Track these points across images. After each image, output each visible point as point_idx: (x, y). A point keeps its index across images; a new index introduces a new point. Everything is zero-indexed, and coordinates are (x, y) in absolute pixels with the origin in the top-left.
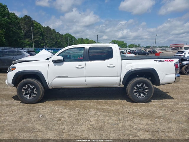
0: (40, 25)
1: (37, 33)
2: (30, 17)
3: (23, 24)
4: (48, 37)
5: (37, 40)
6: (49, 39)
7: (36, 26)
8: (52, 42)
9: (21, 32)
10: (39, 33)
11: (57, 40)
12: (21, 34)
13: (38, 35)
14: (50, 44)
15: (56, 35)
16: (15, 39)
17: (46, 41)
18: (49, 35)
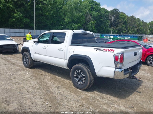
0: (125, 15)
1: (121, 22)
2: (117, 9)
3: (111, 16)
4: (131, 25)
5: (120, 28)
6: (131, 27)
7: (121, 16)
8: (134, 29)
9: (107, 22)
10: (123, 22)
11: (140, 28)
12: (107, 23)
13: (121, 23)
14: (132, 31)
15: (139, 23)
16: (102, 27)
17: (129, 29)
18: (133, 23)
